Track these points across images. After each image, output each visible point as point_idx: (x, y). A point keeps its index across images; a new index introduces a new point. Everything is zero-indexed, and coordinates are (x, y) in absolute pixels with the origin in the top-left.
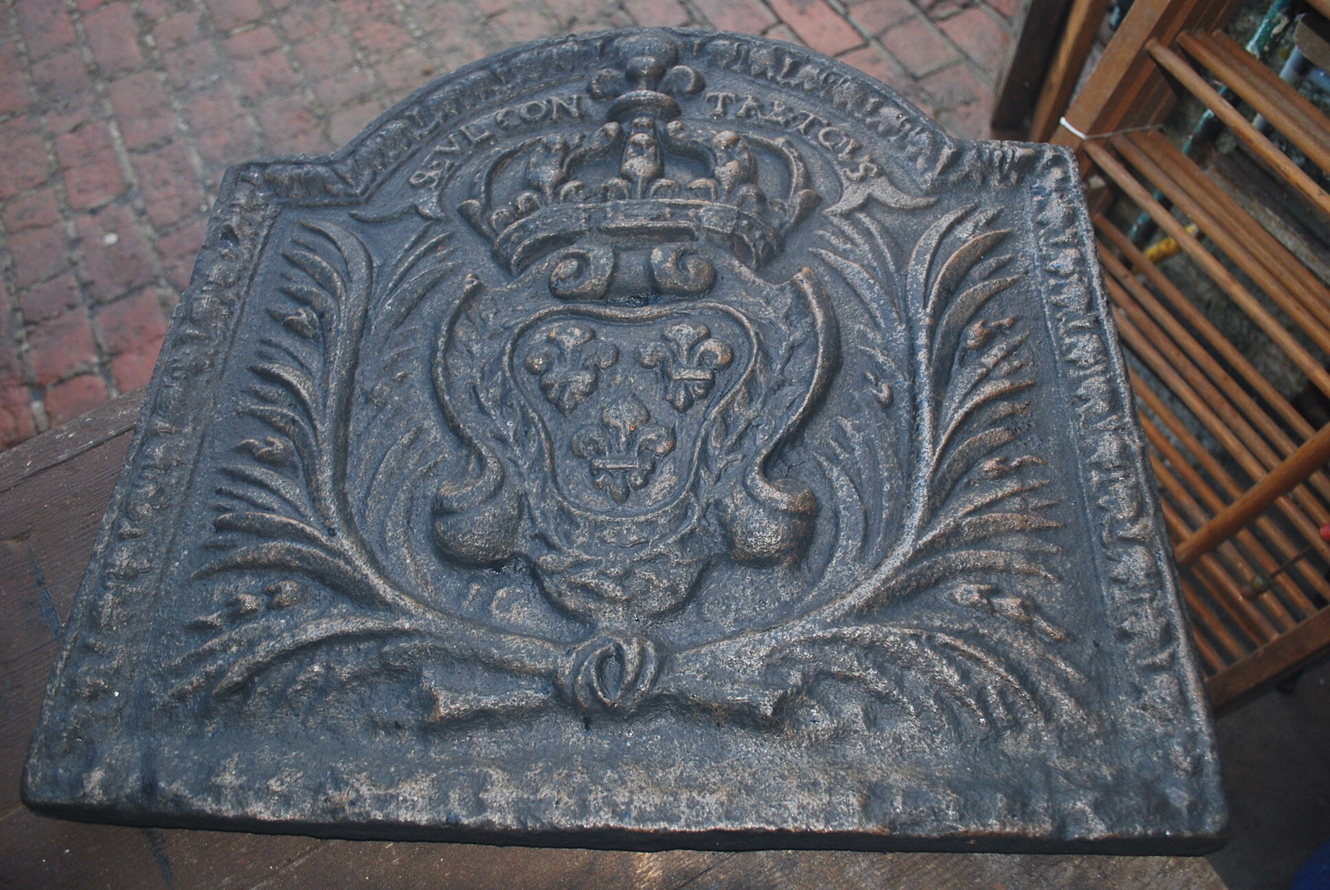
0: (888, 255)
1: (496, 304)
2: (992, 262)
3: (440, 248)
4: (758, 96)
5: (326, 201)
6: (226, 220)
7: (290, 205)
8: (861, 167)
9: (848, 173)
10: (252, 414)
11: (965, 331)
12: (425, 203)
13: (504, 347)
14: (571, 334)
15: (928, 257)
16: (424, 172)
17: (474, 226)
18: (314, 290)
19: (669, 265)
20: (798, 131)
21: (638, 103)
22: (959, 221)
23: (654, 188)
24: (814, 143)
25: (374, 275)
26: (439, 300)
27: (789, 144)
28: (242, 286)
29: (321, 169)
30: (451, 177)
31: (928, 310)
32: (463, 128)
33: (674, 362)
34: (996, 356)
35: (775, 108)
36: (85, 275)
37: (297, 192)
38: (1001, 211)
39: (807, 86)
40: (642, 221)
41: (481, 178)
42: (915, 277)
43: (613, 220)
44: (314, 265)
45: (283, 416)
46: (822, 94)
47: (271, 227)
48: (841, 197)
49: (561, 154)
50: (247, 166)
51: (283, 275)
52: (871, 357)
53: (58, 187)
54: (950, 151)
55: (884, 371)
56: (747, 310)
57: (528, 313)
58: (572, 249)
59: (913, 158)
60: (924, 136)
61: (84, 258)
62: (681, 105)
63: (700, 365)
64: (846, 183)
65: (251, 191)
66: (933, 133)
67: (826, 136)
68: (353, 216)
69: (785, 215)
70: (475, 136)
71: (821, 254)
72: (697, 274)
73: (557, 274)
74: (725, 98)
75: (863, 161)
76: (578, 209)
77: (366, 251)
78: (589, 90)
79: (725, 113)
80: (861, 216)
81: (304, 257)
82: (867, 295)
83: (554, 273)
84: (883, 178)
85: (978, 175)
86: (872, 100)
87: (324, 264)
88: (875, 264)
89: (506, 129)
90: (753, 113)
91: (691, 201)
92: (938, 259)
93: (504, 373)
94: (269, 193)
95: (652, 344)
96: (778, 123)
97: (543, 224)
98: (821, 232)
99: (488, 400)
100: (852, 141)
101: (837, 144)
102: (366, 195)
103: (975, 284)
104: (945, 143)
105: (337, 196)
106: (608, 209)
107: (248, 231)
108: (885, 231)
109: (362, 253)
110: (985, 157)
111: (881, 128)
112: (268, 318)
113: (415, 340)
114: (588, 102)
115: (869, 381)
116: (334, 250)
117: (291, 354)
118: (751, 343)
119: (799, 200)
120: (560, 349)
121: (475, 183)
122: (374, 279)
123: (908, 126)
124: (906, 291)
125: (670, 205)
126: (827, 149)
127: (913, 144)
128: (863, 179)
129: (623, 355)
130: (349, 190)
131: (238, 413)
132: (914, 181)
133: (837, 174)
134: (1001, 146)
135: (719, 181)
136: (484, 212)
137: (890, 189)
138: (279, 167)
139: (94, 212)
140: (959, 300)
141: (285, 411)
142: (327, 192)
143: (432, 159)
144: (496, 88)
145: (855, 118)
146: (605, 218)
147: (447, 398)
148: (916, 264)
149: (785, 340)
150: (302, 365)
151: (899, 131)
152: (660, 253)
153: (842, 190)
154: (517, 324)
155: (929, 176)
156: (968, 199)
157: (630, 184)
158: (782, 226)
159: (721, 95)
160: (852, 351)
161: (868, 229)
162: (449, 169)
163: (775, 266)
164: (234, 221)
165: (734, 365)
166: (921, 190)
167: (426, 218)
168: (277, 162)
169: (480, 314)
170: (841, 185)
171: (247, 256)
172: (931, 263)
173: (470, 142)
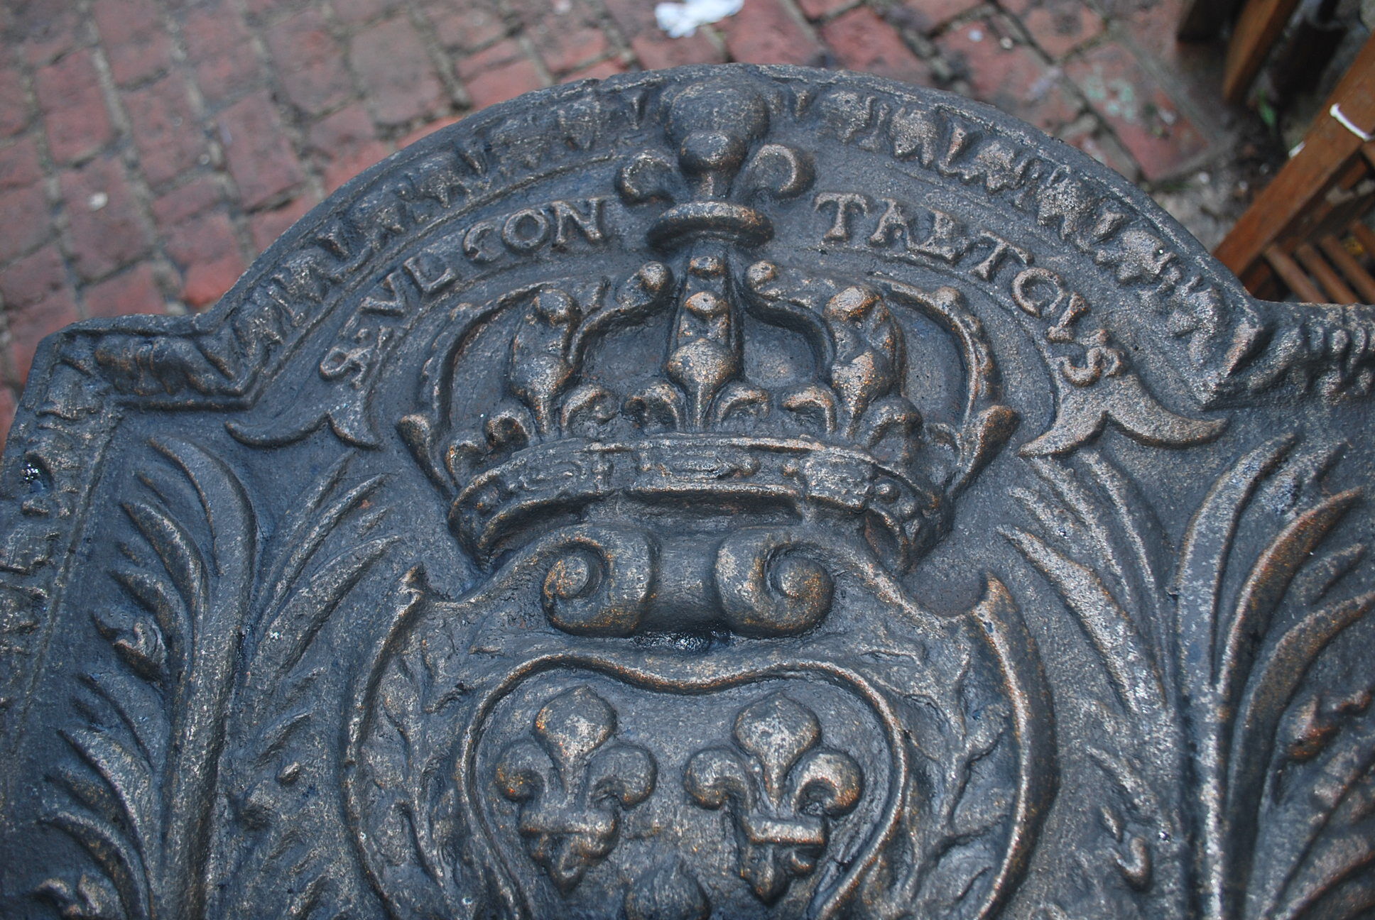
0: (1142, 552)
1: (450, 637)
2: (1328, 562)
3: (366, 504)
4: (907, 199)
5: (191, 401)
6: (32, 443)
7: (136, 406)
8: (1091, 356)
9: (1067, 367)
10: (60, 825)
11: (1283, 723)
12: (343, 413)
13: (460, 737)
14: (573, 731)
15: (1216, 561)
16: (344, 350)
17: (423, 465)
18: (160, 587)
19: (748, 586)
20: (978, 275)
21: (701, 223)
22: (1267, 473)
23: (724, 406)
24: (1005, 300)
25: (257, 558)
26: (360, 614)
27: (962, 302)
28: (55, 568)
29: (182, 347)
30: (388, 359)
31: (1221, 687)
32: (409, 263)
33: (755, 801)
34: (1340, 780)
35: (937, 227)
36: (71, 248)
37: (146, 383)
38: (1342, 450)
39: (992, 183)
40: (700, 483)
41: (434, 368)
42: (1193, 607)
43: (652, 475)
44: (163, 537)
45: (106, 843)
46: (1018, 198)
47: (107, 446)
48: (1054, 417)
49: (565, 327)
50: (71, 336)
51: (119, 546)
52: (1110, 774)
53: (38, 134)
54: (1253, 331)
55: (1135, 807)
56: (888, 679)
57: (504, 659)
58: (581, 534)
59: (1182, 337)
60: (1204, 296)
61: (69, 225)
62: (773, 219)
63: (802, 809)
64: (1064, 390)
65: (76, 384)
66: (1218, 289)
67: (1029, 283)
68: (231, 432)
69: (956, 456)
70: (429, 280)
71: (1020, 542)
72: (799, 600)
73: (552, 586)
74: (849, 206)
75: (1093, 340)
76: (591, 452)
77: (247, 507)
78: (618, 187)
79: (849, 236)
80: (1090, 459)
81: (149, 517)
82: (1106, 639)
83: (548, 581)
84: (1130, 378)
85: (1302, 373)
86: (1109, 217)
87: (177, 538)
88: (1118, 570)
89: (481, 263)
90: (898, 234)
91: (790, 444)
92: (1234, 562)
93: (458, 793)
94: (105, 385)
95: (716, 765)
96: (940, 258)
97: (532, 482)
98: (1019, 492)
99: (432, 843)
100: (1074, 297)
101: (1047, 304)
102: (253, 393)
103: (1300, 612)
104: (1243, 312)
105: (207, 393)
106: (644, 455)
107: (66, 460)
108: (1135, 492)
109: (239, 515)
110: (1316, 344)
111: (1125, 273)
112: (92, 633)
113: (318, 697)
114: (617, 210)
115: (1108, 830)
116: (197, 506)
117: (121, 713)
118: (894, 756)
119: (980, 431)
120: (553, 759)
121: (426, 378)
122: (256, 567)
123: (1174, 274)
124: (1176, 635)
125: (752, 449)
126: (1030, 313)
127: (1186, 310)
128: (1093, 382)
129: (664, 776)
130: (225, 385)
131: (40, 822)
132: (1185, 382)
133: (1046, 366)
134: (1345, 320)
135: (838, 392)
136: (437, 437)
137: (1143, 403)
138: (116, 340)
139: (79, 165)
140: (1273, 655)
141: (107, 833)
142: (193, 387)
143: (360, 324)
144: (465, 183)
145: (1077, 247)
146: (638, 470)
147: (363, 837)
148: (1195, 578)
149: (957, 749)
150: (137, 741)
151: (1158, 279)
152: (732, 558)
153: (1056, 403)
154: (483, 687)
155: (1212, 379)
156: (1281, 421)
157: (682, 395)
158: (948, 482)
159: (843, 199)
160: (1075, 757)
161: (1103, 489)
162: (385, 343)
163: (937, 560)
164: (43, 447)
165: (863, 805)
166: (1198, 402)
167: (345, 442)
168: (116, 331)
169: (423, 657)
170: (1055, 390)
171: (65, 511)
172: (1222, 573)
173: (420, 291)
